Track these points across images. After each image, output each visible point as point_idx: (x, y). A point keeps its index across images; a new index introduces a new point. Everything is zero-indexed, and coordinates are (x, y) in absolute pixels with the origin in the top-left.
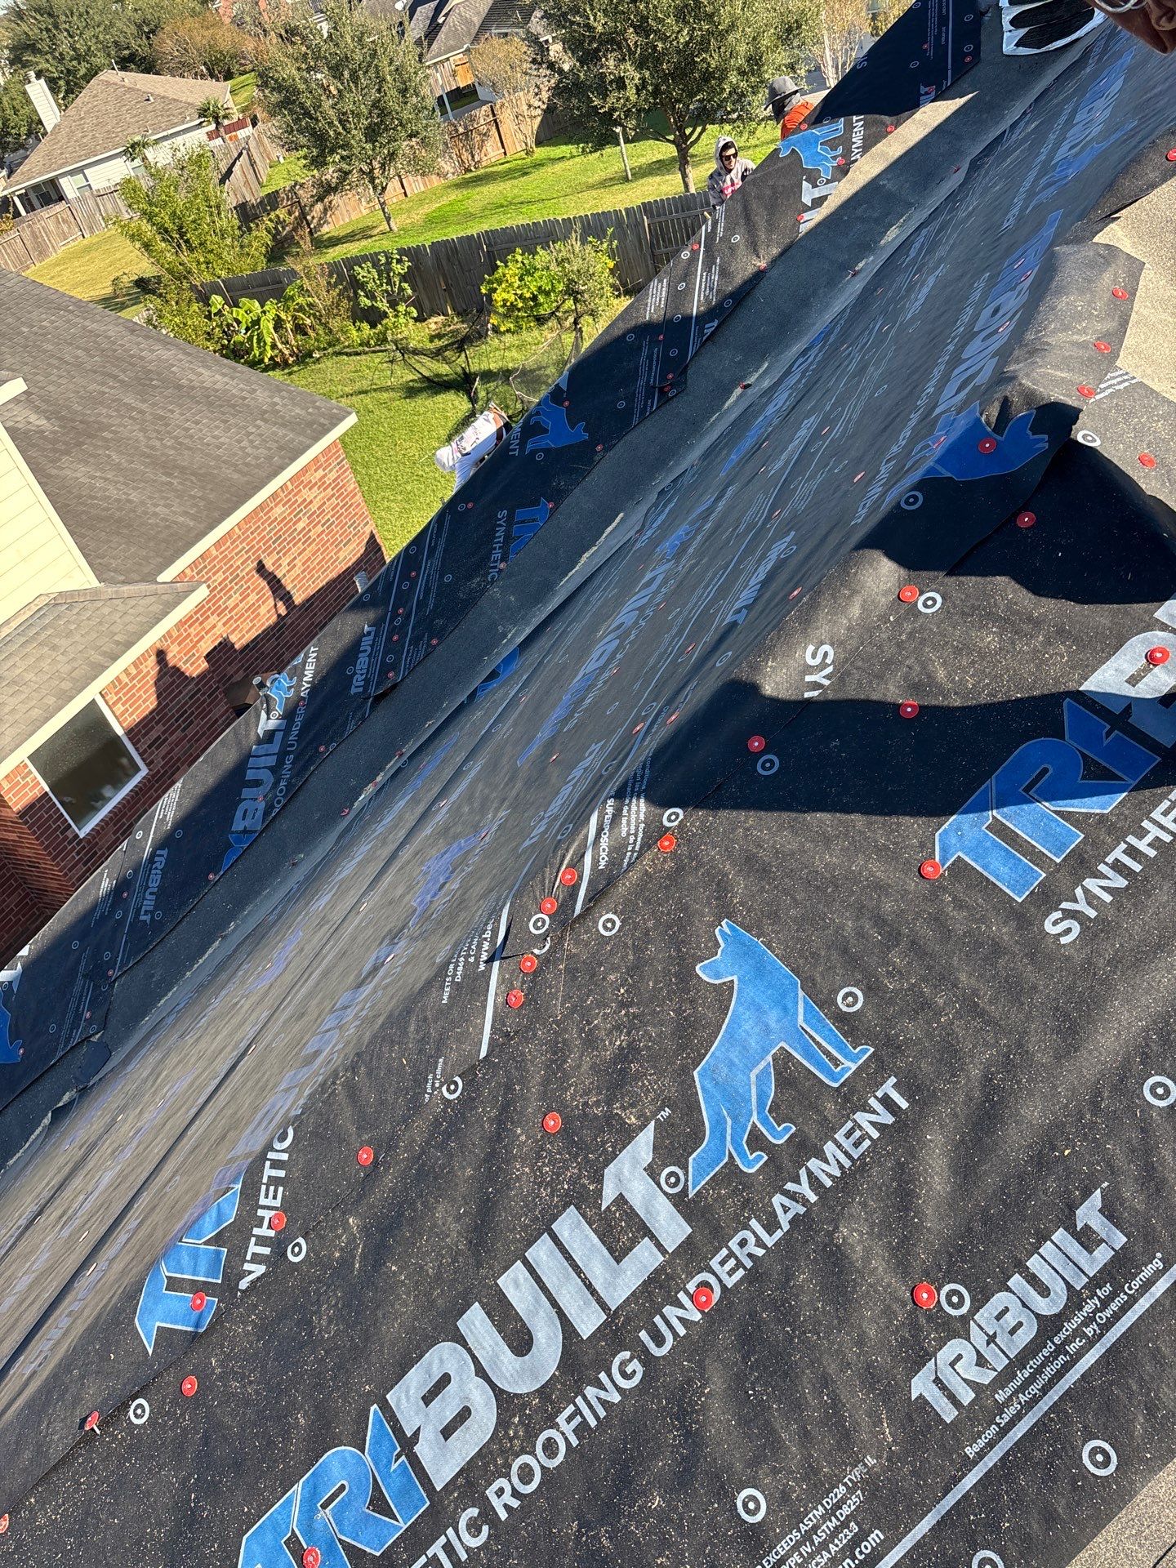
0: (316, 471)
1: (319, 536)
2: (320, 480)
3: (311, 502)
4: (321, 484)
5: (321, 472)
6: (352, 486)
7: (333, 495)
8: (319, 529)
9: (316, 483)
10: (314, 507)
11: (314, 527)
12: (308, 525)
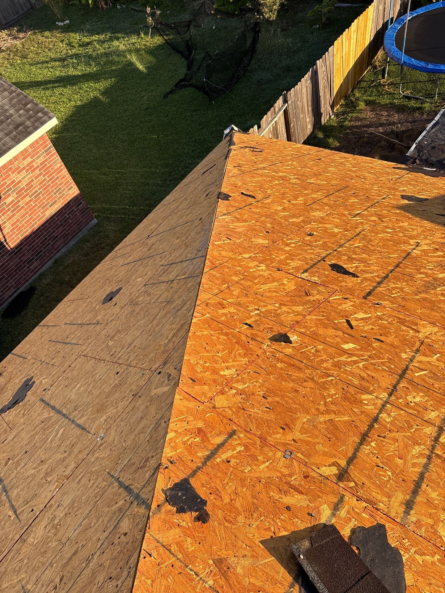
0: (24, 159)
1: (27, 203)
2: (28, 165)
3: (20, 181)
4: (30, 168)
5: (29, 160)
6: (59, 165)
7: (40, 174)
8: (28, 199)
9: (24, 168)
10: (23, 184)
11: (22, 199)
12: (16, 198)
